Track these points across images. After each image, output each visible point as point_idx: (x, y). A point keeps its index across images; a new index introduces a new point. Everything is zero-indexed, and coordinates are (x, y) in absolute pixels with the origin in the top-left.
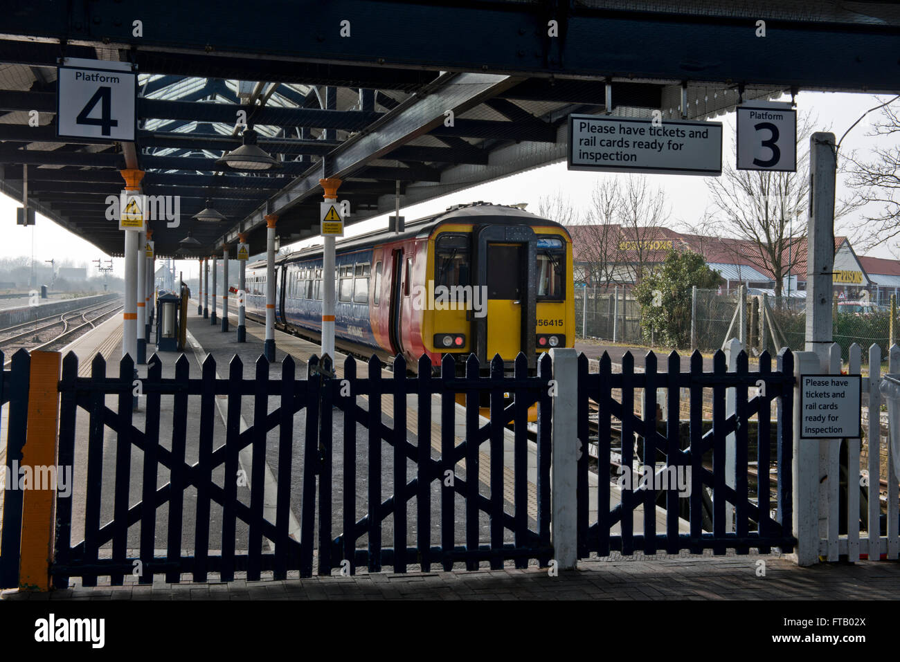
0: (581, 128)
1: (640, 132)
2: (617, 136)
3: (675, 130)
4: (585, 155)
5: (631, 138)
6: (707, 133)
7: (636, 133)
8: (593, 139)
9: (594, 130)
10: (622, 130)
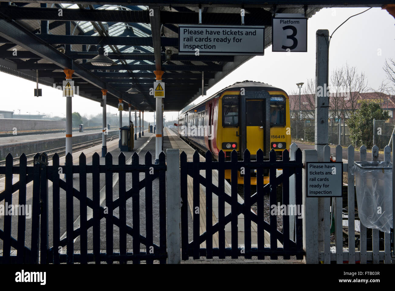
0: (184, 32)
1: (217, 33)
2: (204, 36)
3: (237, 31)
4: (187, 47)
5: (212, 37)
6: (255, 32)
7: (215, 34)
8: (191, 38)
9: (191, 33)
10: (207, 32)
